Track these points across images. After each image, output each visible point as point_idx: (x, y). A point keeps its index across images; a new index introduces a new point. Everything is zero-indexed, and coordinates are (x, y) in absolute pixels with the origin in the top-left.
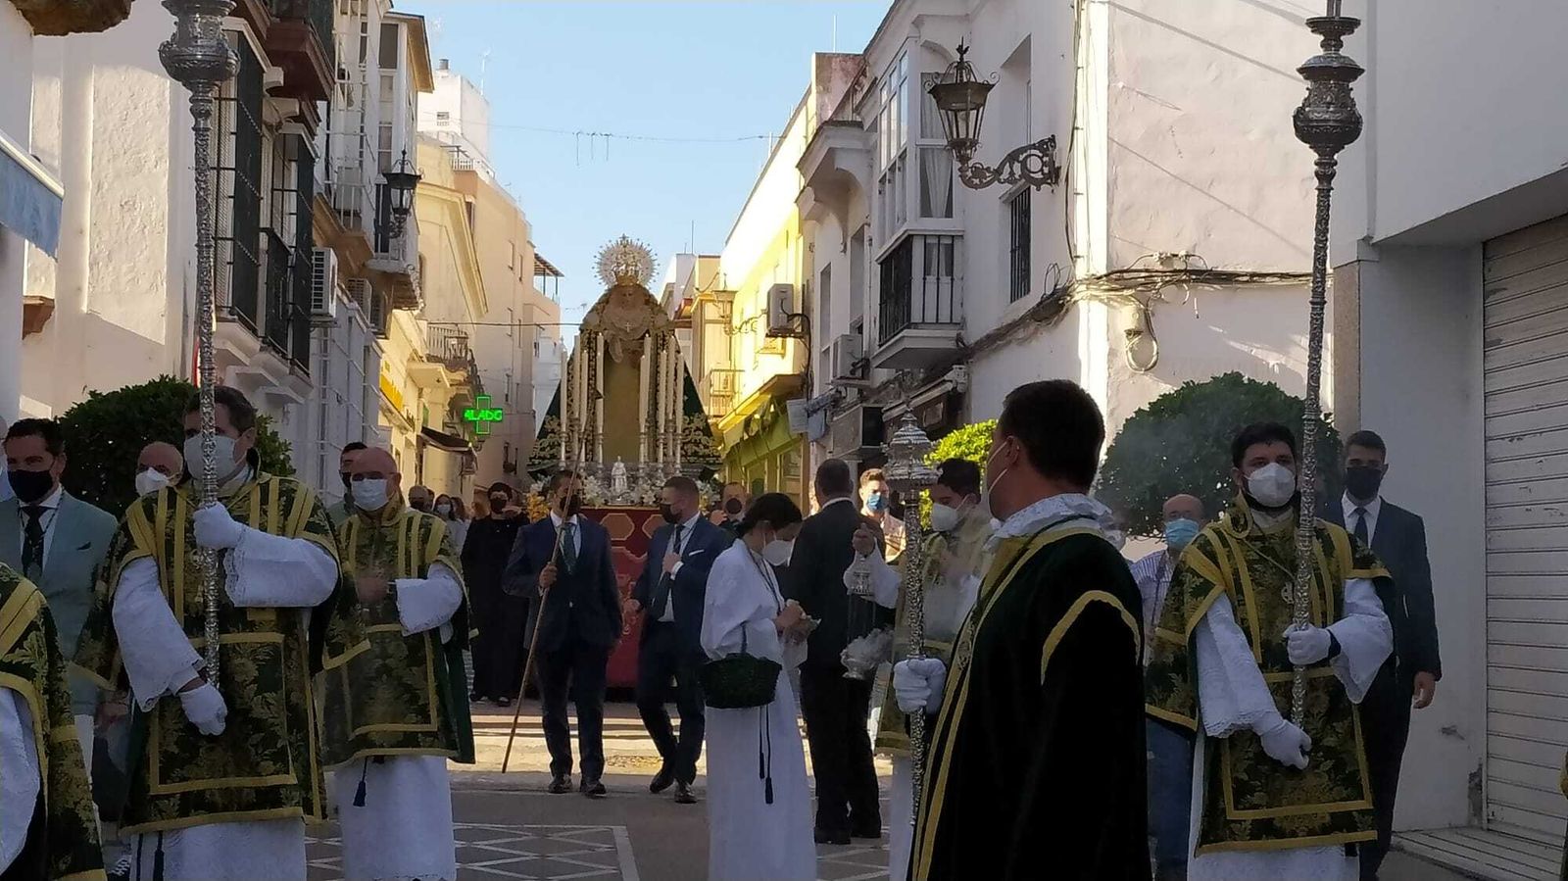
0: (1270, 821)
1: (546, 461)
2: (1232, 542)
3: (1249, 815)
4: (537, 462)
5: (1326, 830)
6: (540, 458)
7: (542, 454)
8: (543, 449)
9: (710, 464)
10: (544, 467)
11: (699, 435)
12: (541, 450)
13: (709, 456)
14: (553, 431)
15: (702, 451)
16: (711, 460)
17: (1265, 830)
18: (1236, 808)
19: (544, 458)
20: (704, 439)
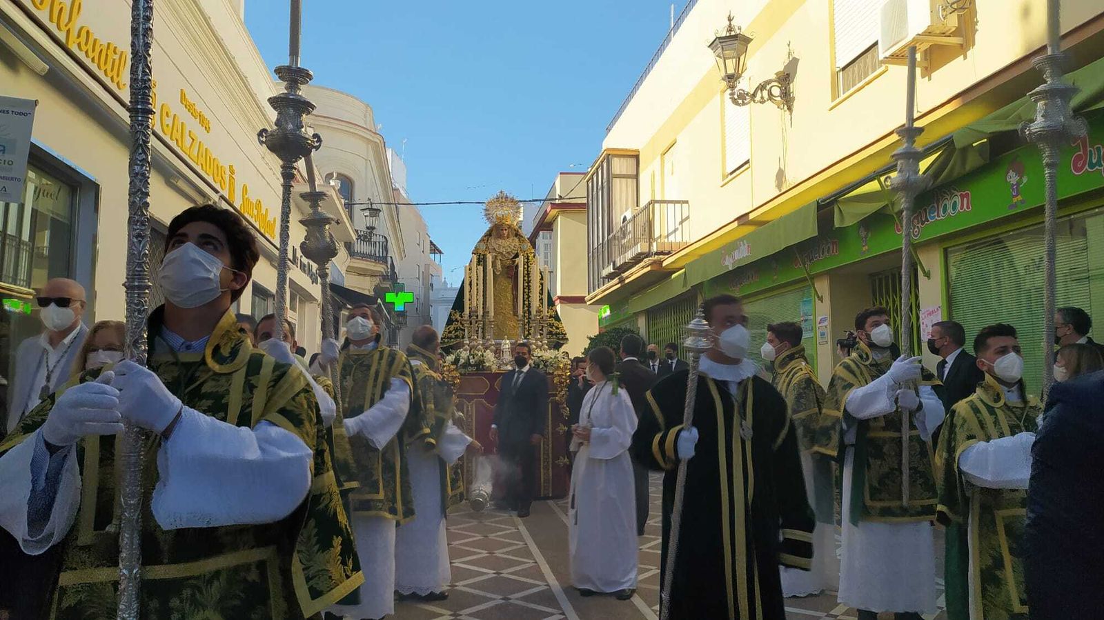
0: (889, 508)
1: (452, 340)
2: (862, 367)
3: (879, 505)
4: (446, 340)
5: (919, 514)
6: (448, 338)
7: (450, 335)
8: (450, 332)
9: (560, 339)
10: (451, 344)
11: (552, 321)
12: (449, 333)
13: (559, 334)
14: (456, 320)
15: (554, 330)
16: (561, 337)
17: (886, 512)
18: (871, 499)
19: (451, 338)
20: (556, 323)
